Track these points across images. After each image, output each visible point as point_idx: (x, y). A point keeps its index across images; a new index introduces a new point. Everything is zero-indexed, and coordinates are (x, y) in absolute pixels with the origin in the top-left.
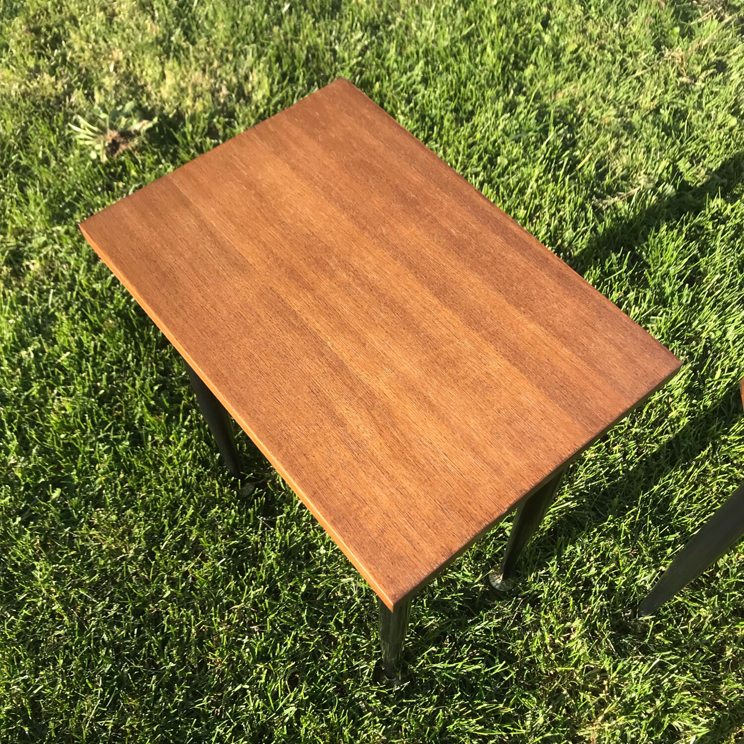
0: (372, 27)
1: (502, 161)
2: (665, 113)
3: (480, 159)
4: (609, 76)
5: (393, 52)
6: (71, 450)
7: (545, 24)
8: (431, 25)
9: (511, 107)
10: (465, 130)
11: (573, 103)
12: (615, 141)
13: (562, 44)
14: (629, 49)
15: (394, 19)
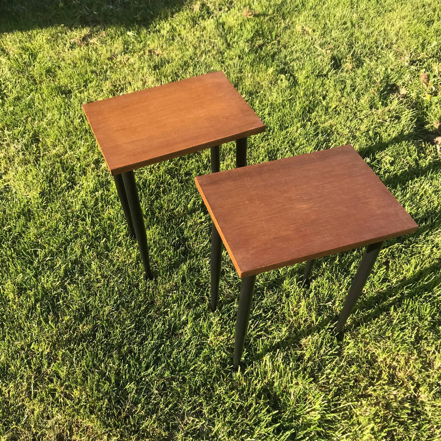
0: (251, 94)
1: (297, 144)
2: (371, 133)
3: (288, 142)
4: (348, 118)
5: (257, 102)
6: (111, 227)
7: (324, 98)
8: (275, 95)
9: (304, 126)
10: (284, 132)
11: (331, 126)
12: (347, 141)
13: (330, 105)
14: (359, 109)
15: (260, 92)
